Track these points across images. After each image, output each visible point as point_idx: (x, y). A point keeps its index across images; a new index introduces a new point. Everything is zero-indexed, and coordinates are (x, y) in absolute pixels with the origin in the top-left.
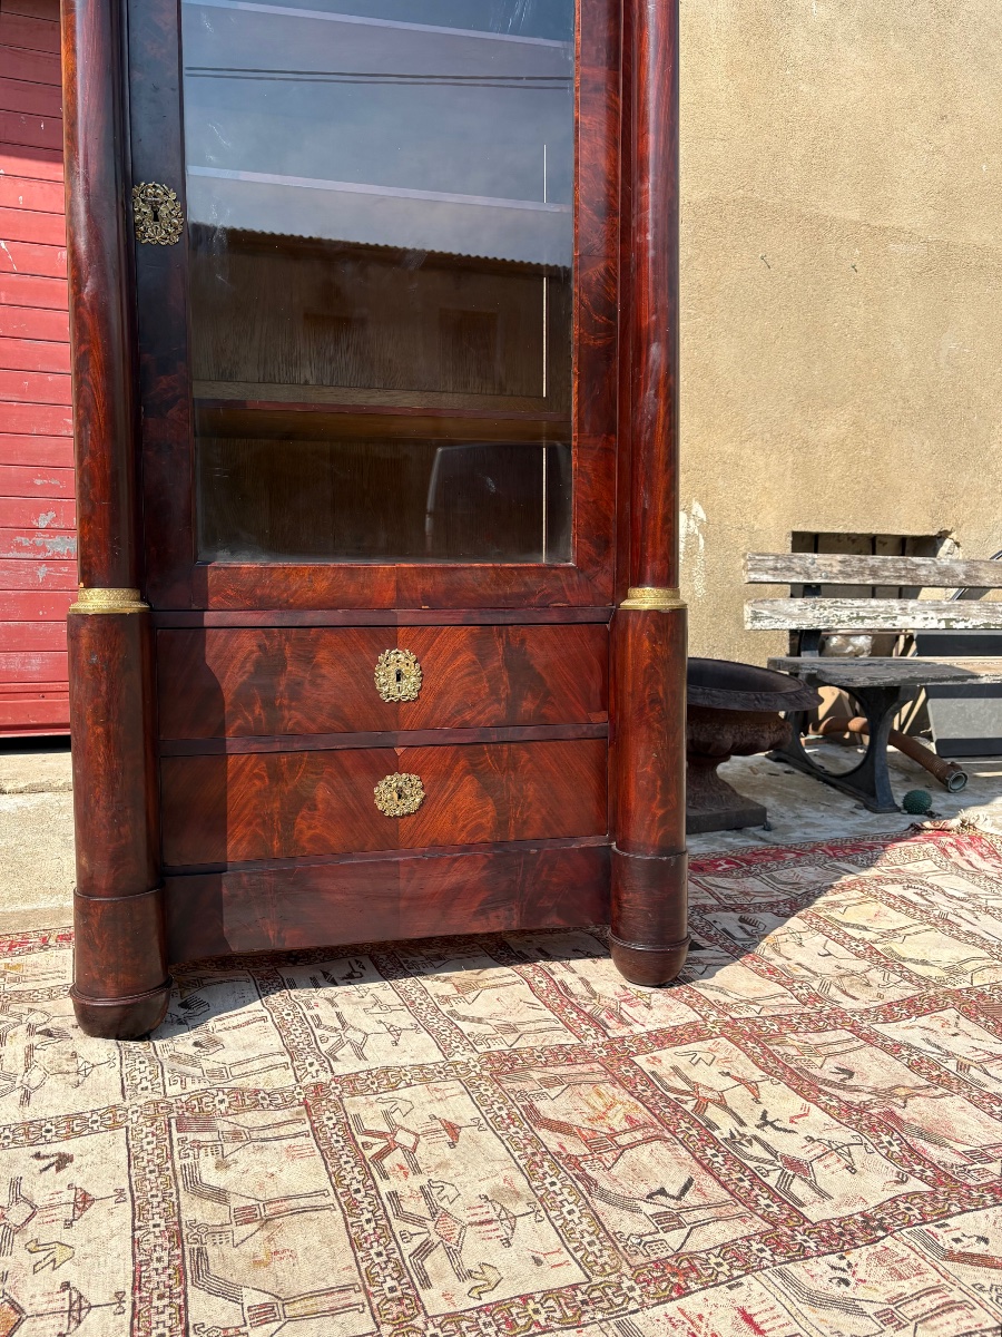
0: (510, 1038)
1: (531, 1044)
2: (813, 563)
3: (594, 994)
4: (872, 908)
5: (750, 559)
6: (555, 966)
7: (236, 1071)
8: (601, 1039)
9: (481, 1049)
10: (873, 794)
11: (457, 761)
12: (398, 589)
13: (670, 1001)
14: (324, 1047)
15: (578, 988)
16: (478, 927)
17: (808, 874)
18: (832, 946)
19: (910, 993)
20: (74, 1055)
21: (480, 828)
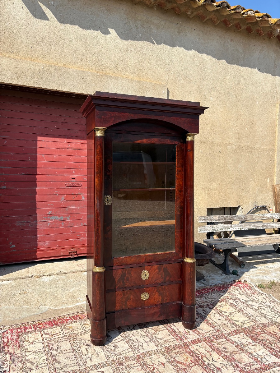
0: (168, 343)
1: (171, 345)
2: (212, 218)
3: (179, 331)
4: (228, 307)
5: (199, 218)
6: (171, 325)
7: (123, 353)
8: (183, 343)
9: (163, 346)
10: (225, 270)
11: (155, 290)
12: (145, 259)
13: (194, 333)
14: (136, 347)
15: (176, 330)
16: (158, 319)
17: (214, 296)
18: (221, 317)
19: (235, 329)
20: (95, 350)
21: (159, 301)
